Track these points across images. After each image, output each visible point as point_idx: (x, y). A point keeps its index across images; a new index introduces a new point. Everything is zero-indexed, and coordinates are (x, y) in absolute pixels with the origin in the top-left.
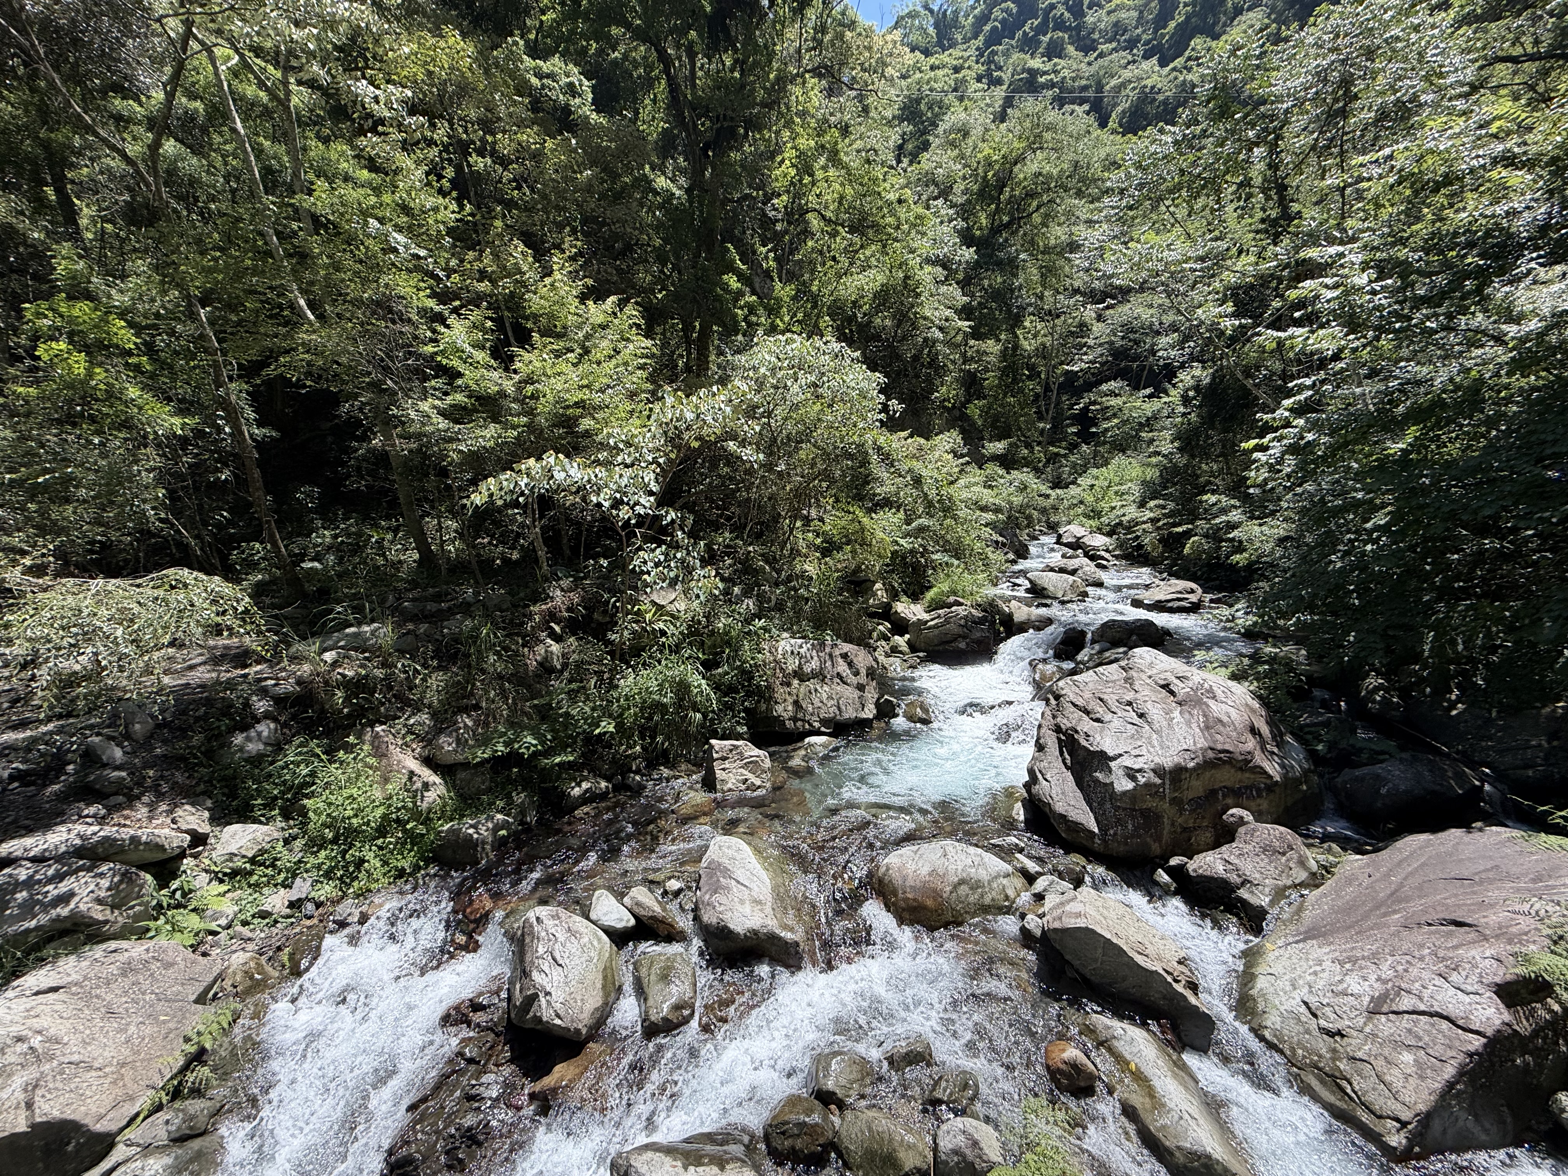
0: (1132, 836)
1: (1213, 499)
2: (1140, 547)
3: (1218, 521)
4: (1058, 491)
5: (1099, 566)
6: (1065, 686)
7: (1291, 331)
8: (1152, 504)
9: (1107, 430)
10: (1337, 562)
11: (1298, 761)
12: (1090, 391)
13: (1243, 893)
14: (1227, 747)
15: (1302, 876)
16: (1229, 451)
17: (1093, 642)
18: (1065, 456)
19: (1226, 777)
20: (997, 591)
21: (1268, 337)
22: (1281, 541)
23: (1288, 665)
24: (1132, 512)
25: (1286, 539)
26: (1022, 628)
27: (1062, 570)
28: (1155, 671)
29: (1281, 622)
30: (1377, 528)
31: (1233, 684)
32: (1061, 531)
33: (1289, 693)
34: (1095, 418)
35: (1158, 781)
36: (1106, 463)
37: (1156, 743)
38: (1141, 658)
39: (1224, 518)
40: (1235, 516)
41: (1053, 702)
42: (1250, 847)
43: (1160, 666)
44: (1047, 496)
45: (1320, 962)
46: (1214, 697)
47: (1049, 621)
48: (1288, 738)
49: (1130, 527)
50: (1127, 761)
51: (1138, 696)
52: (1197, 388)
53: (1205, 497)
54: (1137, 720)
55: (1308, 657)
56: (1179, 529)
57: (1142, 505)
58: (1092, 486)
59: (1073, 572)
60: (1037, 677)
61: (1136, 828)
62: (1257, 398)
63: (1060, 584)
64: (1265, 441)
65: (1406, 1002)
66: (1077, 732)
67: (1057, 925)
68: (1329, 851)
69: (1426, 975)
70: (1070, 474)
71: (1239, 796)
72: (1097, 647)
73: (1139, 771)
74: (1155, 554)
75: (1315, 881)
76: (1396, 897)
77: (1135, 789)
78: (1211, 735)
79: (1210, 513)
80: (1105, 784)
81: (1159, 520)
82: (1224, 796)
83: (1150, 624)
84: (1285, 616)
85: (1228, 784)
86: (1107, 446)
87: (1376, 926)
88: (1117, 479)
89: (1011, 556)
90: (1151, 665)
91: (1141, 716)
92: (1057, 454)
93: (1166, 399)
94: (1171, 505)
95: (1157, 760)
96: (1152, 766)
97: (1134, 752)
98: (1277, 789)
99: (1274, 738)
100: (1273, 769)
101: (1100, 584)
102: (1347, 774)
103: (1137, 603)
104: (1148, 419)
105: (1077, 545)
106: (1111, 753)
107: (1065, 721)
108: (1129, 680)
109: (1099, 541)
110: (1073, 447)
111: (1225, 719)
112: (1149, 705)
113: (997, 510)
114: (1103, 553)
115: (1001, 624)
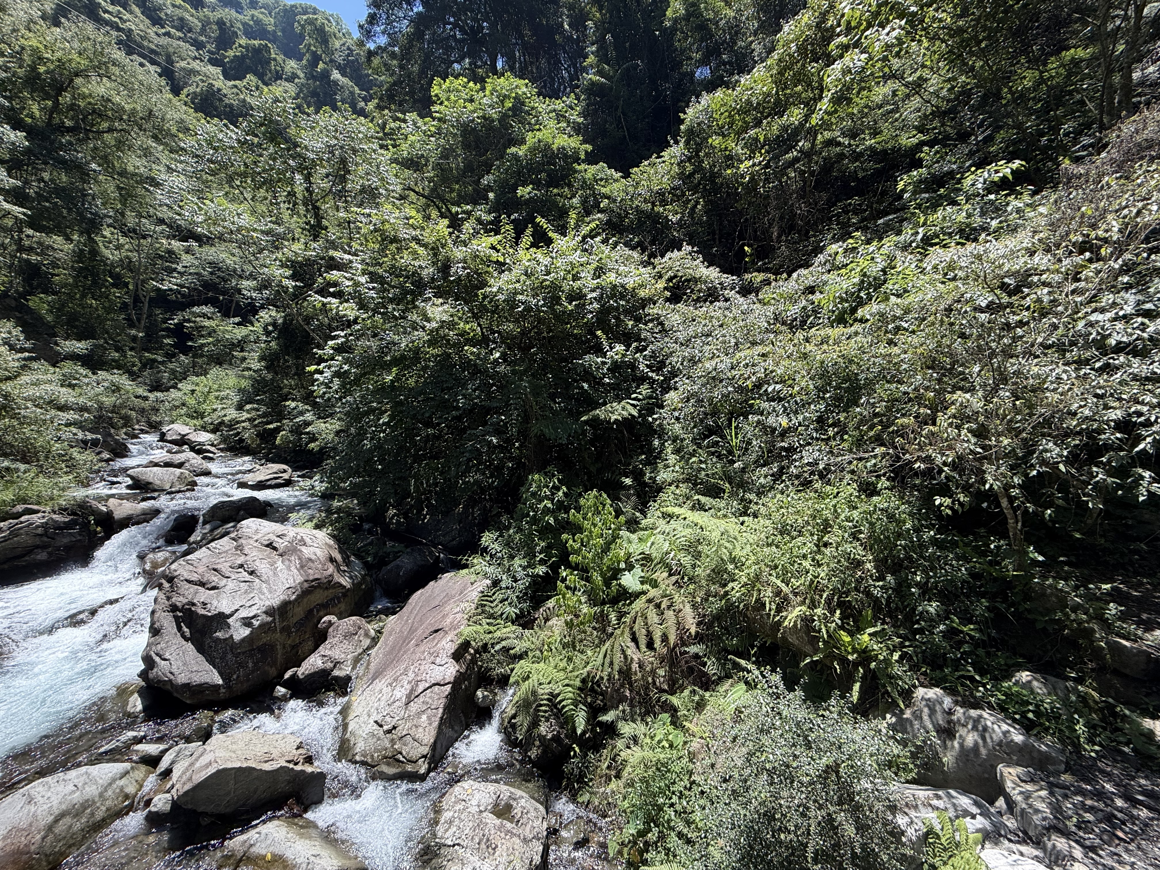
0: (253, 671)
1: (293, 404)
2: (241, 440)
3: (297, 420)
4: (159, 394)
5: (204, 458)
6: (180, 568)
7: (329, 299)
8: (248, 407)
9: (203, 345)
10: (367, 444)
11: (358, 571)
12: (183, 310)
13: (336, 673)
14: (316, 576)
15: (367, 642)
16: (300, 373)
17: (205, 523)
18: (163, 363)
19: (319, 597)
20: (90, 492)
21: (317, 299)
22: (338, 433)
23: (348, 512)
24: (232, 414)
25: (341, 431)
26: (126, 522)
27: (167, 465)
28: (260, 535)
29: (342, 485)
30: (384, 424)
31: (317, 532)
32: (165, 429)
33: (350, 529)
34: (190, 334)
35: (270, 619)
36: (205, 373)
37: (265, 591)
38: (248, 527)
39: (302, 418)
40: (309, 416)
41: (166, 585)
42: (337, 639)
43: (264, 531)
44: (146, 398)
45: (381, 691)
46: (305, 544)
47: (156, 512)
48: (352, 558)
49: (232, 425)
50: (244, 613)
51: (248, 558)
52: (274, 324)
53: (287, 403)
54: (248, 577)
55: (358, 504)
56: (271, 426)
57: (240, 407)
58: (193, 391)
59: (180, 465)
60: (148, 567)
61: (255, 664)
62: (313, 339)
63: (166, 478)
64: (321, 367)
65: (420, 688)
66: (194, 604)
67: (187, 787)
68: (380, 620)
69: (427, 666)
70: (170, 379)
71: (326, 608)
72: (208, 527)
73: (254, 617)
74: (254, 446)
75: (375, 641)
76: (412, 631)
77: (252, 632)
78: (305, 572)
79: (291, 415)
80: (226, 640)
81: (255, 420)
82: (318, 611)
83: (254, 499)
84: (343, 480)
85: (319, 602)
86: (205, 359)
87: (405, 652)
88: (216, 387)
89: (106, 455)
90: (257, 532)
91: (252, 573)
92: (154, 361)
93: (251, 328)
94: (263, 409)
95: (268, 603)
96: (264, 609)
97: (248, 605)
98: (349, 594)
99: (344, 561)
100: (345, 581)
101: (207, 473)
102: (385, 569)
103: (242, 485)
104: (239, 342)
105: (182, 441)
106: (227, 612)
107: (181, 599)
108: (239, 548)
109: (204, 437)
110: (170, 356)
111: (313, 557)
112: (257, 563)
113: (83, 409)
114: (209, 447)
115: (97, 524)
